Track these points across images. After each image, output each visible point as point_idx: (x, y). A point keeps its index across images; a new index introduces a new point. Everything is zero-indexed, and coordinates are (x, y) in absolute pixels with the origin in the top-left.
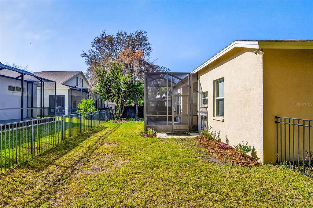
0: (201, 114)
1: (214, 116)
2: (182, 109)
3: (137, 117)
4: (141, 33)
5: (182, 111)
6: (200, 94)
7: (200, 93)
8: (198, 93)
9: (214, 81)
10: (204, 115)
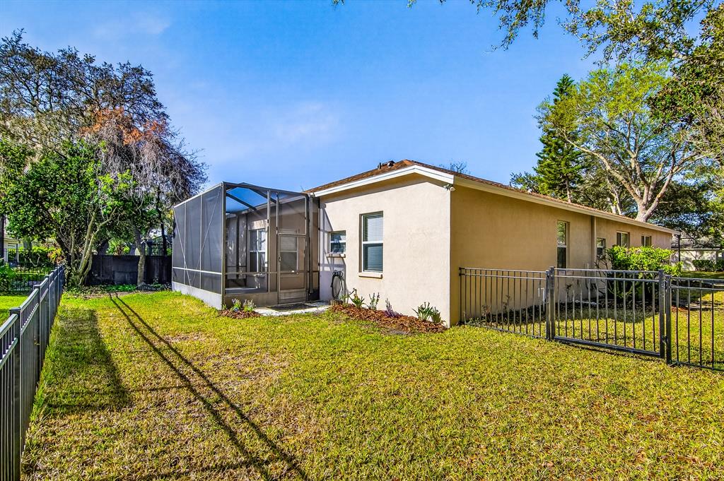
0: (327, 269)
1: (360, 271)
2: (266, 260)
3: (141, 282)
4: (138, 71)
5: (266, 265)
6: (326, 234)
7: (324, 231)
8: (322, 233)
9: (361, 215)
10: (338, 269)
